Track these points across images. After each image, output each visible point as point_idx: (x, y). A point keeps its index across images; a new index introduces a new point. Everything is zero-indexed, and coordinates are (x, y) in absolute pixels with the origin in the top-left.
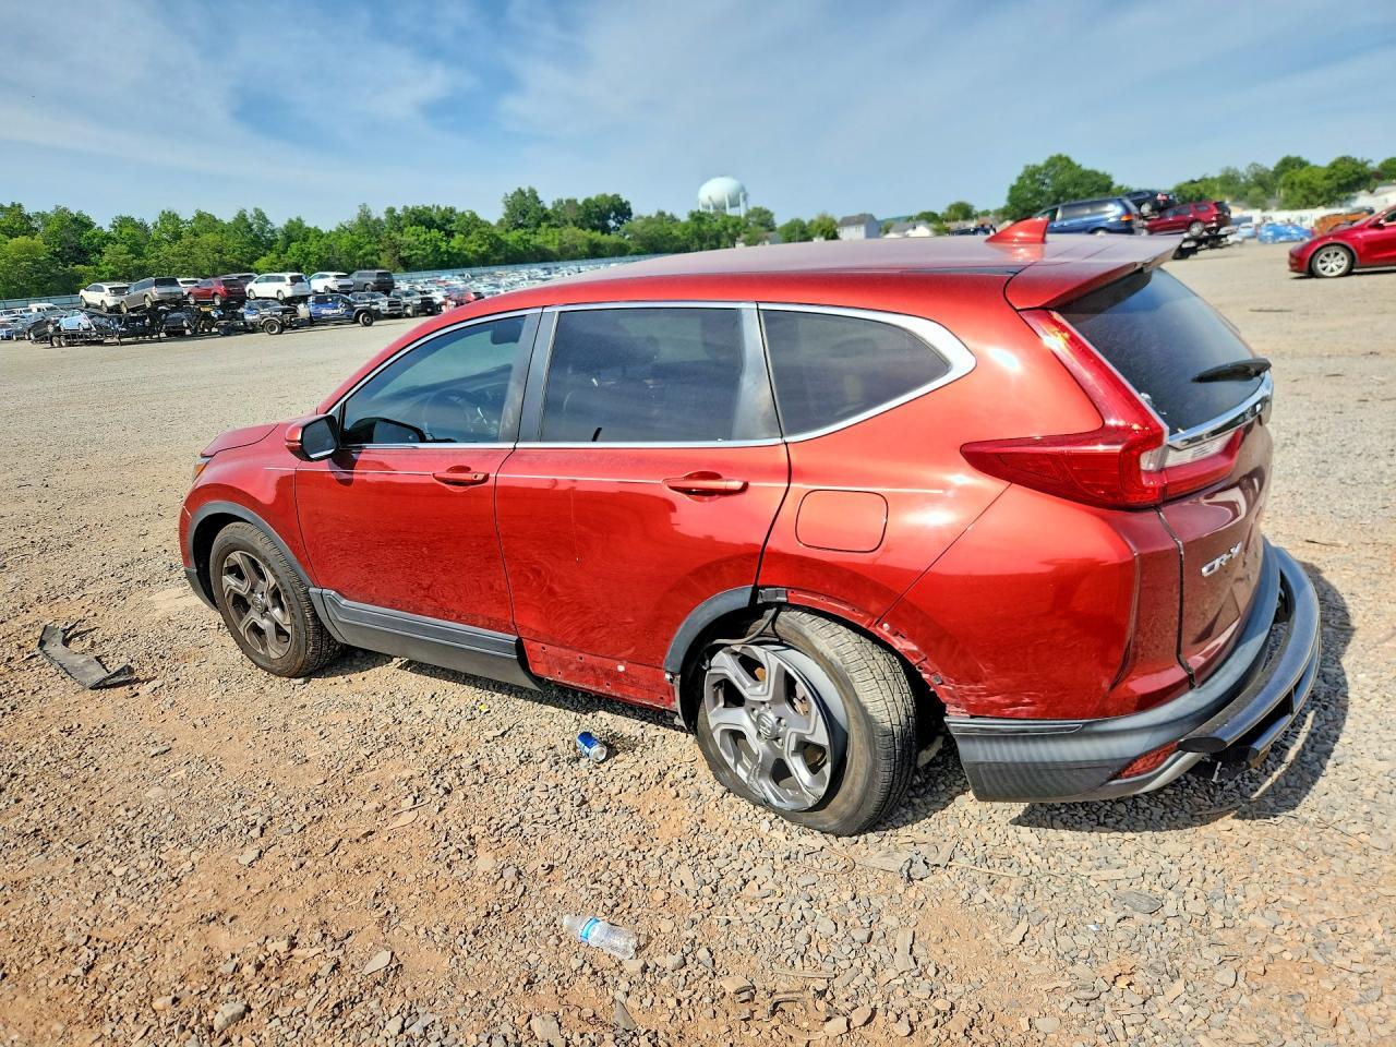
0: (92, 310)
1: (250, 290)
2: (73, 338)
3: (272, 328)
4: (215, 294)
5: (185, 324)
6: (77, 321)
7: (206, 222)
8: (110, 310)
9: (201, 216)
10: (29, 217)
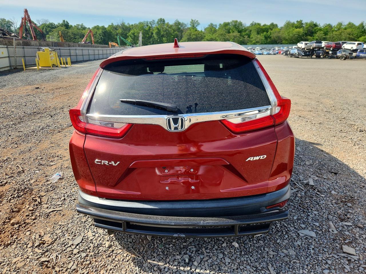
0: (298, 49)
1: (344, 46)
2: (292, 55)
3: (342, 58)
4: (332, 47)
5: (321, 54)
6: (296, 51)
7: (351, 25)
8: (302, 49)
9: (350, 24)
10: (303, 24)
